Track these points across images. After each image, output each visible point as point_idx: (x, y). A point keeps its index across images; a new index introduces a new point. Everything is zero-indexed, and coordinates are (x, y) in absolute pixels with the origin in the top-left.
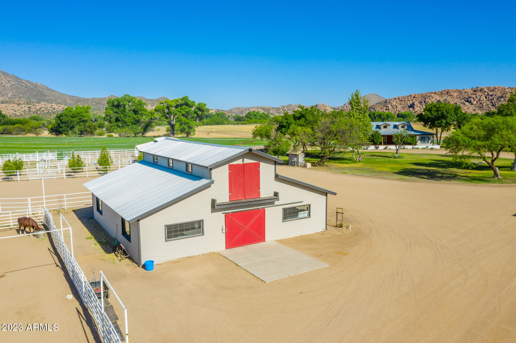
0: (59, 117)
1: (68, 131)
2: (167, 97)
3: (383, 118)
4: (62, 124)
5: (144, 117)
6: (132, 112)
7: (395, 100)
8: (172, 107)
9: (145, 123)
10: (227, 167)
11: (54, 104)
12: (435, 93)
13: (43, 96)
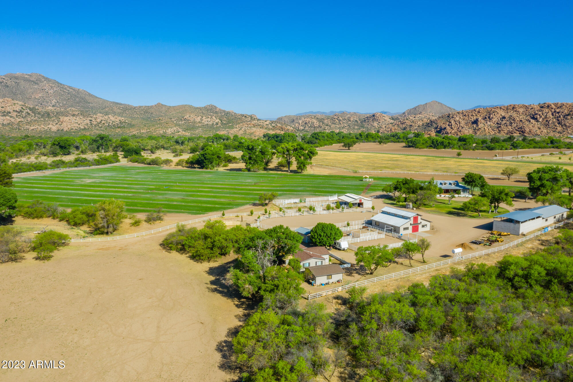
1: (208, 165)
3: (445, 145)
7: (458, 115)
10: (413, 217)
12: (501, 108)
13: (86, 103)
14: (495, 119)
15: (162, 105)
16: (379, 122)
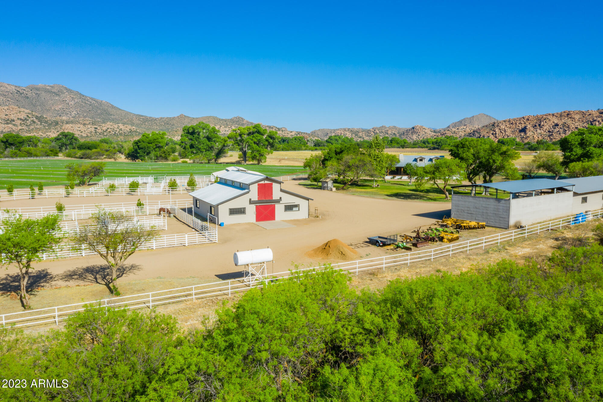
0: (137, 143)
1: (144, 157)
2: (242, 117)
4: (139, 149)
5: (217, 144)
6: (206, 139)
7: (504, 123)
8: (244, 134)
9: (218, 149)
10: (257, 184)
11: (120, 124)
12: (553, 115)
13: (108, 115)
14: (546, 127)
15: (185, 116)
16: (419, 135)
